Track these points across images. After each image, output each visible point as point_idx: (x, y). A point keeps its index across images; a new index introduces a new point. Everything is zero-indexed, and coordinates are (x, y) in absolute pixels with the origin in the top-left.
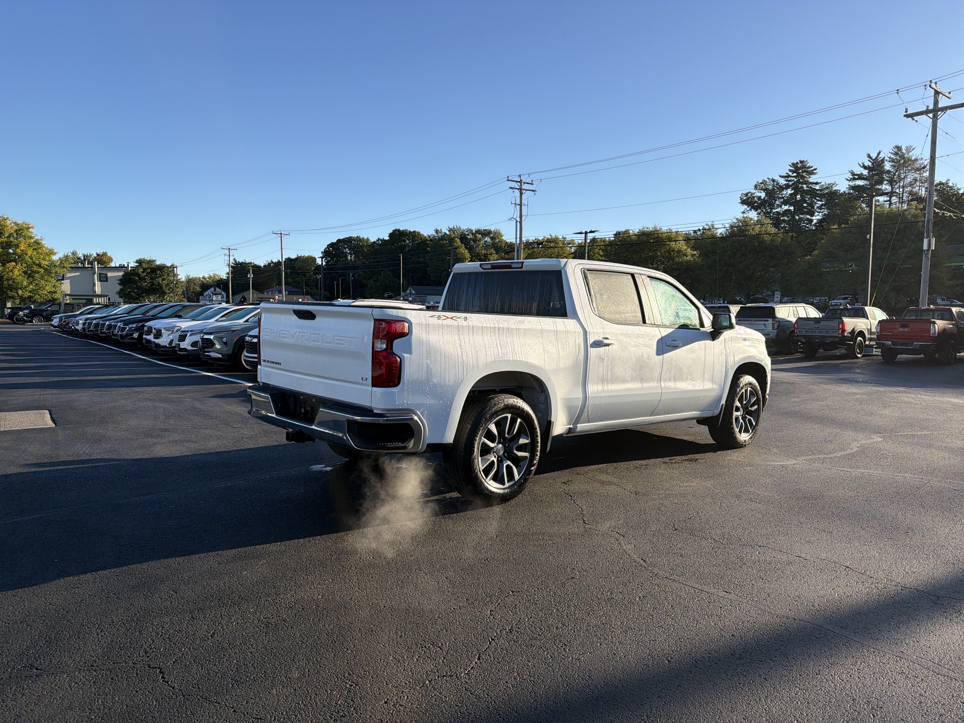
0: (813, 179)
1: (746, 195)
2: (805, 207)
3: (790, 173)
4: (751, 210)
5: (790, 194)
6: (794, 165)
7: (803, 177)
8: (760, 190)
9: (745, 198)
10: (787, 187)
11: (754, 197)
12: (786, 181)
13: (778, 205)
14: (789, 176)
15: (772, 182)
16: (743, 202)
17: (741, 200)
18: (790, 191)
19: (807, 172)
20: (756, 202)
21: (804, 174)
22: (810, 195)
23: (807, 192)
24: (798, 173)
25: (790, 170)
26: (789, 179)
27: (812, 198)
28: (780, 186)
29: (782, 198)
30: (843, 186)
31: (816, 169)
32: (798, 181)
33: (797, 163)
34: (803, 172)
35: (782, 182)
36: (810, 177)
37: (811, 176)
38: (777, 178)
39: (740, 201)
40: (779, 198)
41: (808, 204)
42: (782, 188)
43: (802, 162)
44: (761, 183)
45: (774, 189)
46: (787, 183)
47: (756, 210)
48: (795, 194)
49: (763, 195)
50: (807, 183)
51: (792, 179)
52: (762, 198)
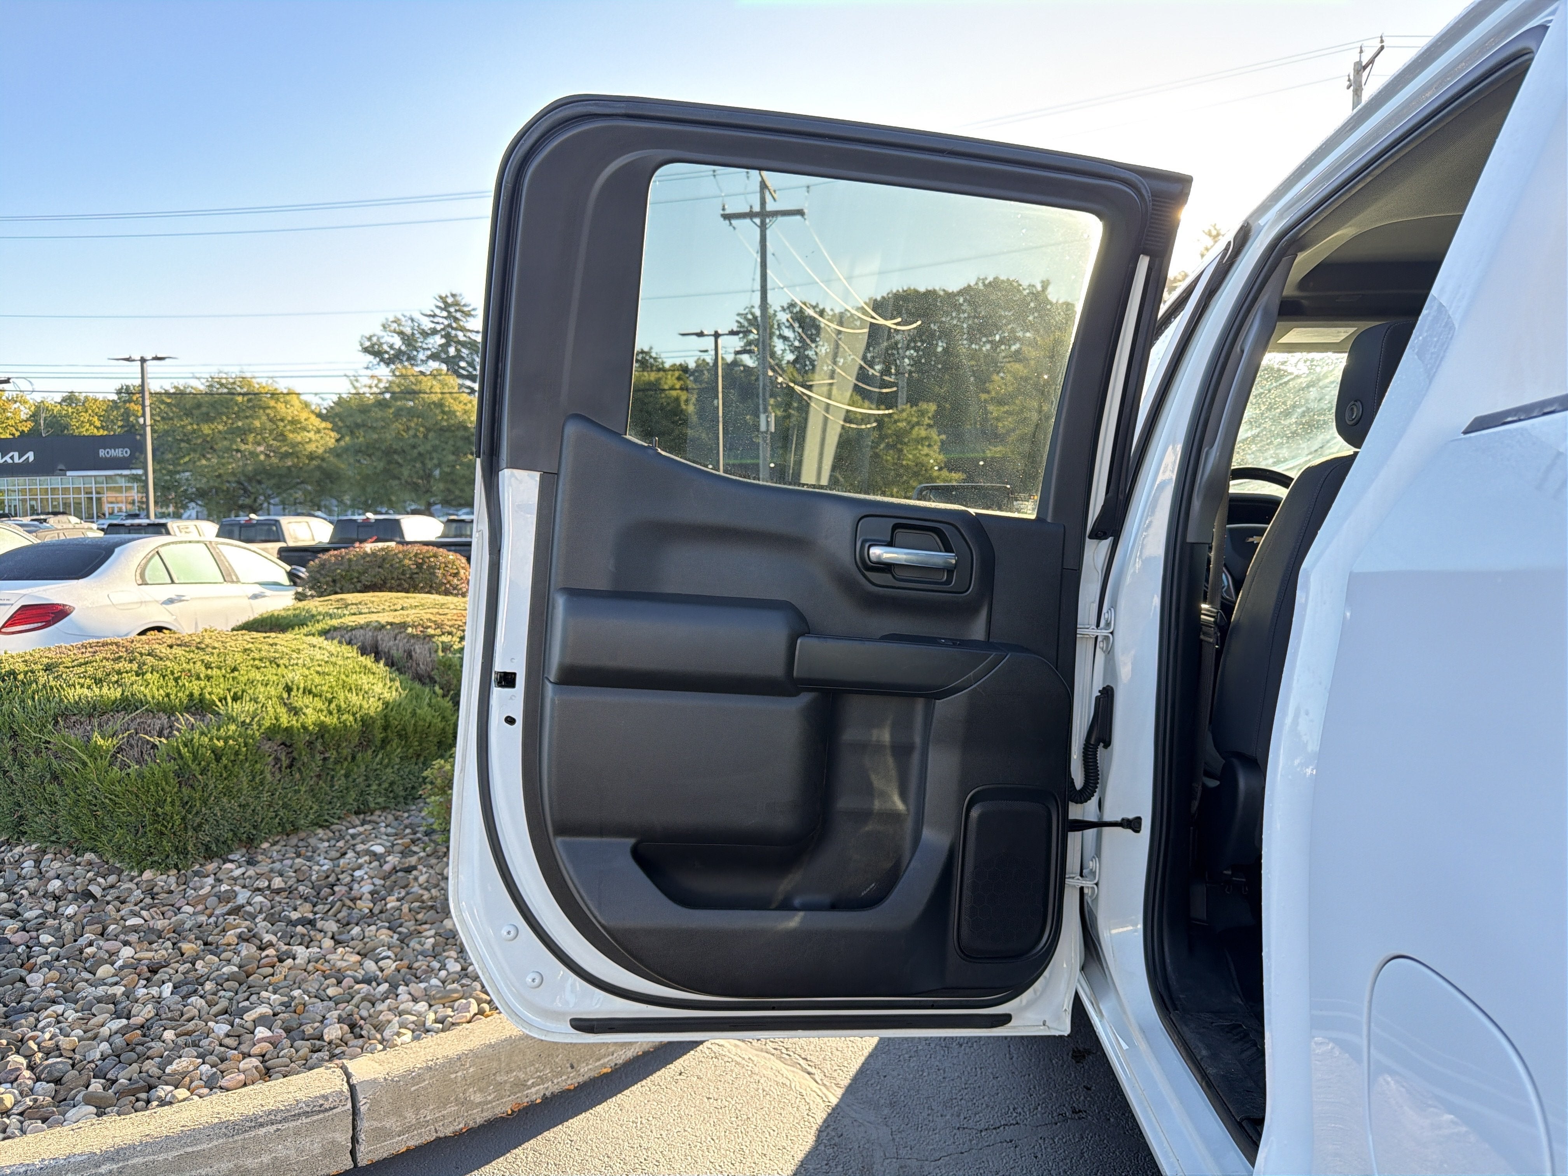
0: (471, 324)
1: (370, 339)
2: (463, 368)
3: (438, 312)
4: (378, 364)
5: (440, 346)
6: (443, 299)
7: (456, 319)
8: (391, 331)
9: (367, 344)
10: (434, 332)
11: (382, 344)
12: (433, 322)
13: (422, 360)
14: (434, 316)
15: (410, 322)
16: (366, 350)
17: (361, 345)
18: (438, 340)
19: (463, 312)
20: (386, 352)
21: (458, 315)
22: (469, 349)
23: (463, 344)
24: (449, 312)
25: (437, 307)
26: (436, 320)
27: (471, 354)
28: (423, 330)
29: (428, 349)
31: (474, 310)
32: (450, 326)
33: (447, 296)
34: (456, 311)
35: (427, 324)
36: (467, 321)
37: (468, 319)
38: (417, 316)
39: (360, 348)
40: (424, 349)
41: (467, 362)
42: (425, 334)
43: (453, 296)
44: (393, 322)
45: (413, 334)
46: (433, 325)
47: (388, 364)
48: (444, 347)
49: (398, 342)
50: (463, 329)
51: (441, 320)
52: (397, 347)
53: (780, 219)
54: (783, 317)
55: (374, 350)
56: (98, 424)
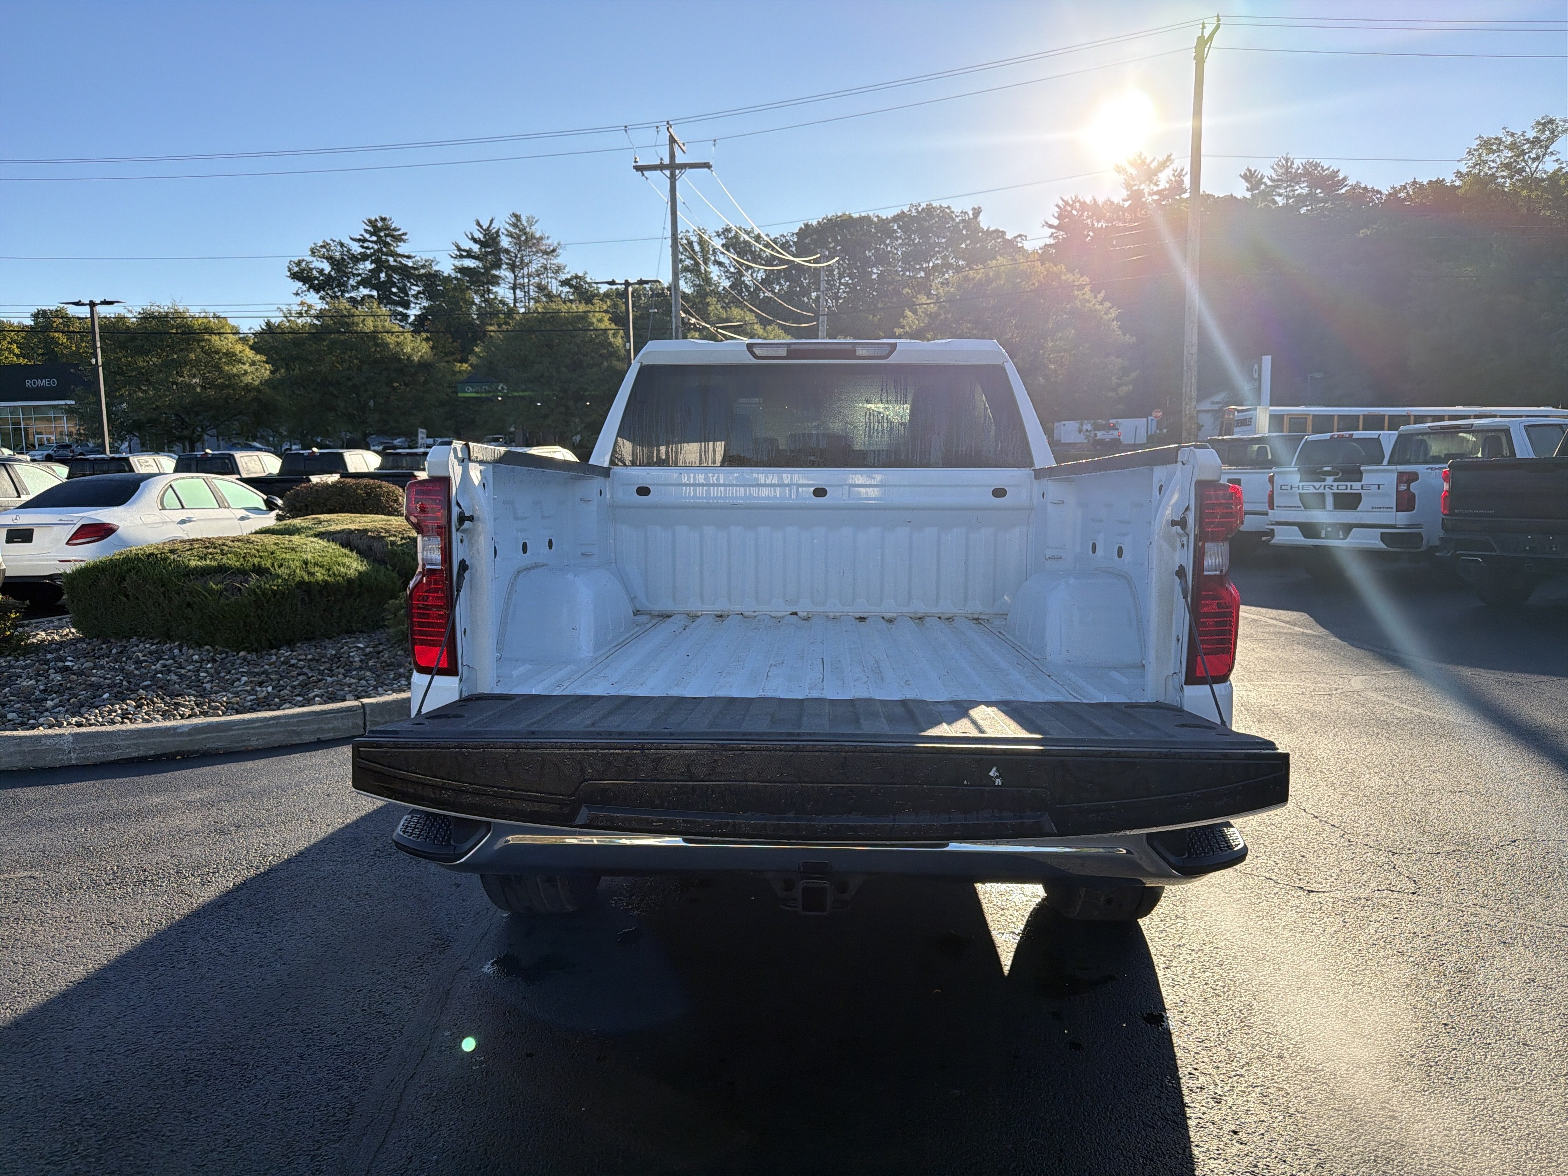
0: (402, 248)
1: (298, 264)
2: (395, 294)
3: (367, 236)
4: (308, 291)
5: (370, 271)
6: (372, 223)
7: (387, 244)
8: (320, 257)
9: (296, 269)
10: (364, 257)
11: (312, 269)
12: (362, 247)
13: (352, 286)
14: (365, 240)
15: (339, 247)
16: (295, 276)
17: (289, 271)
18: (369, 265)
19: (393, 236)
20: (316, 278)
21: (388, 239)
22: (400, 274)
23: (394, 269)
24: (379, 237)
25: (366, 231)
26: (365, 245)
27: (403, 279)
28: (353, 255)
29: (359, 275)
30: (446, 267)
31: (405, 234)
32: (380, 250)
33: (376, 220)
34: (386, 236)
35: (356, 249)
36: (398, 246)
37: (399, 244)
38: (347, 241)
39: (288, 274)
40: (354, 275)
41: (398, 288)
42: (357, 259)
43: (383, 219)
44: (321, 247)
45: (343, 259)
46: (363, 250)
47: (318, 292)
48: (375, 272)
49: (327, 267)
50: (394, 254)
51: (371, 245)
52: (326, 272)
53: (688, 171)
54: (717, 243)
55: (302, 275)
56: (17, 351)
